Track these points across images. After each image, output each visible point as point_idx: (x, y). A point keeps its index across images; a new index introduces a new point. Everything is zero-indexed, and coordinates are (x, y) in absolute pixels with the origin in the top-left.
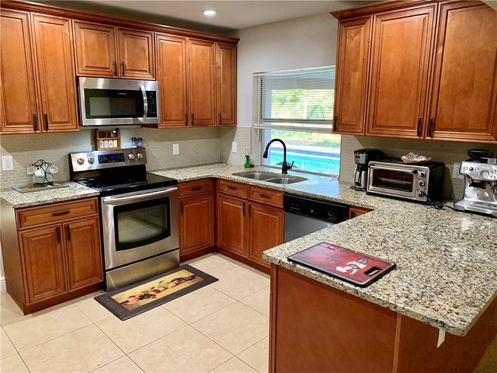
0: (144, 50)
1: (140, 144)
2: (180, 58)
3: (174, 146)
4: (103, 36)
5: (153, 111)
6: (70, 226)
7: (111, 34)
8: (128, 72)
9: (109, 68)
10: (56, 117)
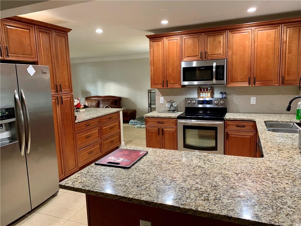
0: (220, 42)
1: (224, 96)
2: (247, 42)
3: (252, 98)
4: (196, 40)
5: (221, 77)
6: (165, 130)
7: (200, 38)
8: (209, 56)
9: (198, 56)
10: (172, 81)
